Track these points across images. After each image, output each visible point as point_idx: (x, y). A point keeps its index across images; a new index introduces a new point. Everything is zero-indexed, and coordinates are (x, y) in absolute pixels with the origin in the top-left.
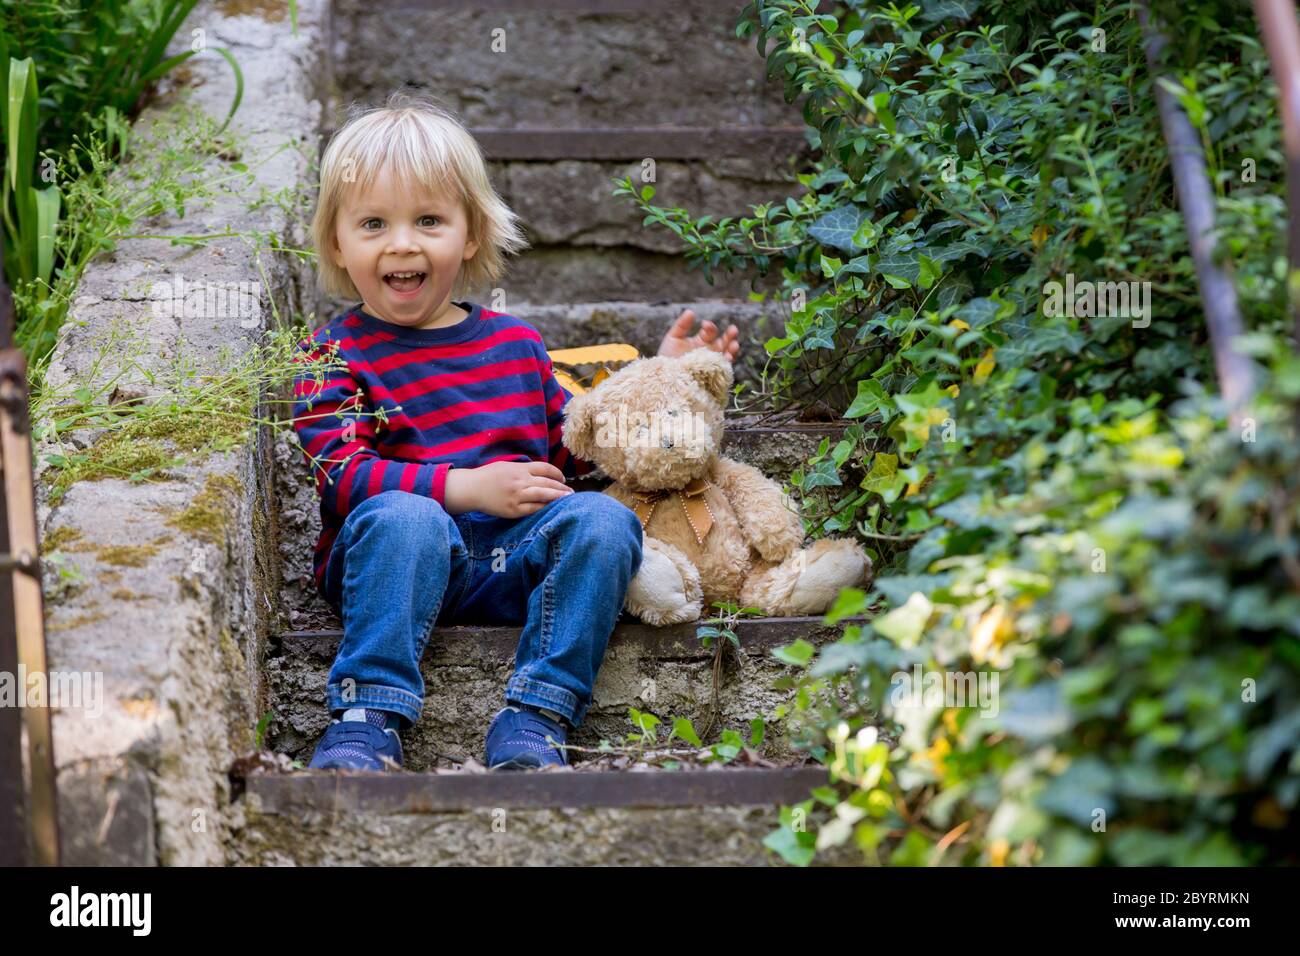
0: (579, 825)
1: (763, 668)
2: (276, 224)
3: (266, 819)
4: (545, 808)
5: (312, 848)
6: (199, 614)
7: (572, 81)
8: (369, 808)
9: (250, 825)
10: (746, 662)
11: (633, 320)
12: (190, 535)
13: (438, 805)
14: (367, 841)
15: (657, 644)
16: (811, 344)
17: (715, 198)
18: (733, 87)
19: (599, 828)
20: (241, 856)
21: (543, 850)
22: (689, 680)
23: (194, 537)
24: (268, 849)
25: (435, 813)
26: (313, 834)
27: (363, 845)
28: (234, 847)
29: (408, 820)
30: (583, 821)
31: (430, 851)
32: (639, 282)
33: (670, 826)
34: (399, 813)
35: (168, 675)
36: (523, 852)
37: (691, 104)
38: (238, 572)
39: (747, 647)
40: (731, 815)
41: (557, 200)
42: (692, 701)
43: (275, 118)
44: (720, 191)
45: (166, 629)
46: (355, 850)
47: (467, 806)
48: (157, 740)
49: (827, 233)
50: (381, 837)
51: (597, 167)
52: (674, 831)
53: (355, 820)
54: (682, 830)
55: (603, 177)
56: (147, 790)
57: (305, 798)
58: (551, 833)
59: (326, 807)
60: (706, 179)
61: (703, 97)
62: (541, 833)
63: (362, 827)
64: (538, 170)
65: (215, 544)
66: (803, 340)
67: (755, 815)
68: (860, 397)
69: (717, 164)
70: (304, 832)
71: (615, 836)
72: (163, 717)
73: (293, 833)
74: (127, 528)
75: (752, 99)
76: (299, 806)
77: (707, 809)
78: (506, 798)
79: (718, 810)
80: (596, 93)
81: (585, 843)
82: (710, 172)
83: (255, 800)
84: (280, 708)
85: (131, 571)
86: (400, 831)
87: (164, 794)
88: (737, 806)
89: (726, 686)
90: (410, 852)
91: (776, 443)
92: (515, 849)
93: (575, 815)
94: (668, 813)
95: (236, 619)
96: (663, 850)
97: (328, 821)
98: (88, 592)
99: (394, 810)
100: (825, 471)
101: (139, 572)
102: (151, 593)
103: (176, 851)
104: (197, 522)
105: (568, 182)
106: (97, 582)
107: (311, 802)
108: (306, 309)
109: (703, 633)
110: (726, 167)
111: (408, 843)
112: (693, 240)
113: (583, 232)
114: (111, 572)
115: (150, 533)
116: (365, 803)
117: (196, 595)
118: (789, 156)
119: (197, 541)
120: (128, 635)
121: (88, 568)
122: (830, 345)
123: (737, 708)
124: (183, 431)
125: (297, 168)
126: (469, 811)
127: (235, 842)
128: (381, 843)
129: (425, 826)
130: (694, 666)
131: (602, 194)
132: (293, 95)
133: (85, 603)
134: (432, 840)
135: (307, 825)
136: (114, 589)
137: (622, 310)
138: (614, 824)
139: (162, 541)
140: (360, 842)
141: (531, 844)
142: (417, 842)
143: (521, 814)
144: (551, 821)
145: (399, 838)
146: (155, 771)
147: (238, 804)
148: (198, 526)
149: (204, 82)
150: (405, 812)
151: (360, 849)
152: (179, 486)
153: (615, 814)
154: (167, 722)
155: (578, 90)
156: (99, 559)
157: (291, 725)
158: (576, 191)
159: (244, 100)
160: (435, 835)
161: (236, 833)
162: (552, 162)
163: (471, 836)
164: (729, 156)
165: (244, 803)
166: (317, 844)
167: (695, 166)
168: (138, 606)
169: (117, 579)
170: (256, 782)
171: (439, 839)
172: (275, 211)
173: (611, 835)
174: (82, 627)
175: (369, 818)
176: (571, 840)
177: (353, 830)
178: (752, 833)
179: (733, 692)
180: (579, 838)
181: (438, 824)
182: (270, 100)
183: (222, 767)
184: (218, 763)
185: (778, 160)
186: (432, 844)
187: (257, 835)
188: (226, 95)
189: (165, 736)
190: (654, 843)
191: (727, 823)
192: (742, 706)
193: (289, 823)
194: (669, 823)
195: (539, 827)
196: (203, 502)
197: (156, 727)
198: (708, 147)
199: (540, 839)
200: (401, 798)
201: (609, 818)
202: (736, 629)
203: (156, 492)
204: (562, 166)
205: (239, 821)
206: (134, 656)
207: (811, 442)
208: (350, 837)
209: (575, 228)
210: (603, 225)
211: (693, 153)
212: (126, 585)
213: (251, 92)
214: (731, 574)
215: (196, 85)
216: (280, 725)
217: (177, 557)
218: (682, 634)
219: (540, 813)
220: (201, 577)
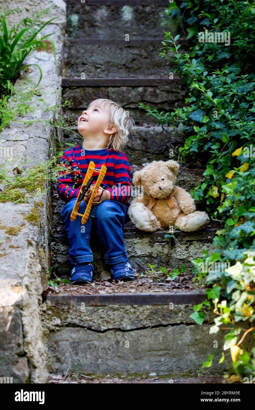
0: (138, 310)
1: (182, 244)
2: (51, 117)
3: (52, 307)
4: (129, 305)
5: (65, 316)
6: (33, 251)
7: (123, 63)
9: (48, 309)
10: (177, 242)
11: (141, 132)
13: (99, 304)
15: (153, 238)
16: (191, 150)
17: (160, 96)
18: (163, 64)
19: (144, 311)
20: (46, 318)
21: (128, 317)
22: (162, 247)
23: (31, 224)
24: (53, 316)
25: (98, 306)
26: (65, 312)
27: (79, 315)
28: (43, 316)
29: (91, 308)
30: (139, 308)
31: (97, 317)
32: (141, 117)
34: (88, 306)
35: (25, 276)
36: (123, 317)
37: (153, 68)
39: (177, 238)
40: (180, 307)
41: (120, 97)
42: (163, 253)
43: (50, 82)
44: (161, 94)
45: (24, 259)
46: (77, 316)
47: (107, 305)
48: (22, 300)
49: (194, 117)
50: (84, 313)
51: (131, 88)
52: (164, 311)
53: (76, 308)
54: (167, 311)
55: (132, 91)
56: (20, 315)
57: (62, 302)
58: (130, 312)
59: (68, 304)
60: (158, 91)
61: (156, 67)
62: (127, 312)
63: (78, 310)
64: (116, 89)
65: (37, 226)
66: (189, 149)
67: (187, 307)
68: (207, 170)
69: (161, 87)
70: (62, 311)
71: (148, 313)
72: (24, 292)
73: (60, 312)
74: (13, 220)
75: (168, 67)
76: (61, 304)
78: (118, 302)
79: (176, 305)
80: (129, 66)
81: (140, 314)
82: (159, 89)
83: (49, 303)
84: (54, 256)
85: (14, 237)
86: (89, 311)
87: (24, 316)
88: (182, 305)
89: (172, 249)
90: (92, 317)
91: (182, 176)
92: (121, 316)
93: (137, 307)
94: (162, 306)
95: (42, 243)
96: (161, 317)
97: (69, 308)
98: (3, 245)
100: (199, 192)
102: (20, 246)
103: (28, 332)
104: (32, 218)
105: (123, 92)
106: (5, 242)
107: (64, 303)
108: (58, 135)
109: (166, 236)
110: (163, 88)
111: (91, 314)
112: (159, 118)
113: (127, 105)
114: (9, 238)
115: (19, 222)
116: (79, 304)
117: (32, 245)
118: (179, 85)
120: (13, 261)
121: (3, 236)
122: (197, 151)
124: (28, 186)
125: (56, 98)
127: (44, 314)
129: (96, 310)
130: (163, 244)
131: (132, 95)
132: (55, 75)
133: (2, 249)
135: (63, 309)
136: (10, 244)
137: (138, 129)
138: (148, 309)
139: (22, 225)
140: (78, 314)
141: (125, 315)
142: (94, 314)
143: (122, 306)
144: (130, 308)
145: (88, 313)
146: (22, 309)
147: (44, 303)
148: (32, 220)
149: (32, 71)
150: (90, 306)
151: (78, 316)
153: (148, 307)
154: (25, 294)
155: (125, 65)
156: (6, 233)
157: (57, 260)
158: (125, 94)
159: (43, 77)
160: (99, 312)
161: (44, 312)
162: (119, 87)
163: (108, 313)
164: (164, 85)
165: (46, 303)
166: (66, 314)
167: (155, 88)
168: (16, 250)
169: (10, 241)
170: (49, 297)
172: (51, 112)
175: (80, 308)
176: (136, 314)
177: (76, 311)
178: (186, 312)
179: (174, 250)
180: (138, 313)
181: (99, 309)
182: (49, 77)
183: (40, 294)
185: (176, 86)
186: (98, 315)
187: (50, 312)
188: (38, 75)
190: (159, 314)
191: (179, 309)
192: (176, 254)
193: (58, 309)
194: (163, 309)
195: (127, 310)
196: (33, 211)
197: (22, 296)
198: (159, 83)
199: (127, 313)
200: (89, 302)
201: (146, 308)
202: (175, 234)
203: (21, 207)
204: (122, 88)
205: (45, 309)
206: (15, 270)
208: (75, 313)
209: (125, 104)
210: (132, 103)
211: (155, 84)
212: (13, 243)
213: (44, 74)
214: (173, 218)
215: (30, 72)
216: (54, 260)
217: (27, 232)
218: (160, 235)
219: (127, 306)
220: (33, 238)
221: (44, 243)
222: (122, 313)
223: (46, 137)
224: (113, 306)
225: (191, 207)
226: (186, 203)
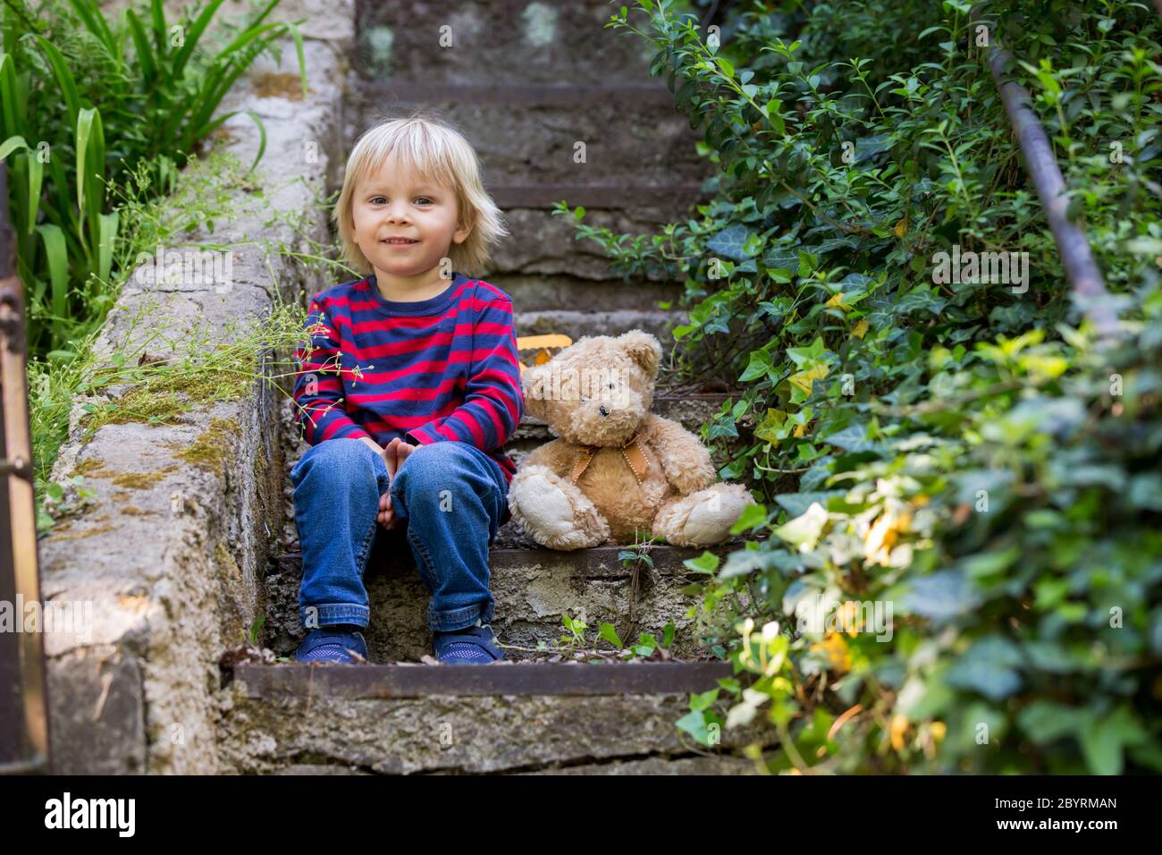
0: (518, 710)
1: (672, 586)
2: (286, 237)
3: (251, 702)
4: (489, 695)
5: (290, 728)
6: (194, 527)
7: (523, 155)
8: (338, 694)
9: (237, 708)
10: (659, 580)
11: (568, 323)
12: (192, 465)
13: (397, 692)
14: (337, 722)
15: (586, 566)
16: (710, 329)
18: (645, 160)
19: (535, 713)
20: (230, 734)
21: (487, 731)
22: (612, 595)
23: (196, 467)
24: (252, 728)
25: (395, 699)
26: (291, 716)
27: (333, 726)
28: (223, 726)
29: (371, 705)
30: (522, 706)
31: (390, 731)
32: (573, 302)
33: (597, 711)
34: (364, 698)
35: (160, 577)
36: (469, 732)
37: (614, 173)
38: (236, 499)
39: (660, 568)
40: (648, 701)
42: (614, 613)
43: (292, 166)
44: (636, 232)
45: (163, 539)
46: (326, 730)
47: (421, 694)
48: (146, 630)
49: (722, 246)
50: (349, 719)
51: (539, 213)
52: (599, 715)
53: (326, 703)
54: (606, 714)
55: (546, 222)
56: (137, 674)
57: (284, 685)
58: (494, 716)
59: (301, 693)
60: (624, 222)
61: (622, 168)
63: (332, 710)
65: (213, 473)
66: (704, 327)
67: (669, 701)
68: (752, 365)
69: (633, 212)
70: (283, 714)
71: (549, 720)
72: (153, 610)
73: (274, 715)
74: (142, 460)
75: (659, 169)
76: (279, 692)
77: (627, 696)
78: (455, 687)
79: (637, 697)
80: (543, 165)
81: (523, 725)
82: (628, 217)
83: (242, 687)
84: (277, 616)
85: (139, 492)
86: (365, 714)
88: (654, 695)
89: (642, 600)
90: (373, 732)
91: (682, 409)
92: (463, 730)
93: (514, 701)
94: (594, 700)
95: (233, 537)
96: (590, 731)
97: (303, 705)
98: (102, 509)
99: (359, 696)
100: (726, 424)
101: (146, 493)
102: (154, 510)
104: (201, 455)
105: (520, 225)
106: (110, 501)
107: (289, 688)
109: (624, 556)
110: (641, 214)
111: (371, 724)
112: (615, 252)
113: (530, 263)
114: (122, 493)
115: (160, 464)
116: (334, 690)
117: (193, 513)
118: (688, 205)
119: (198, 470)
120: (131, 543)
121: (104, 489)
122: (726, 330)
123: (651, 618)
125: (306, 199)
126: (424, 697)
127: (224, 721)
128: (349, 724)
129: (386, 710)
130: (616, 584)
131: (546, 234)
133: (98, 518)
134: (392, 721)
135: (286, 708)
136: (124, 507)
137: (560, 317)
138: (548, 709)
139: (169, 470)
140: (331, 722)
141: (477, 725)
142: (379, 723)
143: (468, 700)
144: (494, 706)
145: (364, 720)
146: (145, 656)
147: (227, 689)
148: (200, 458)
149: (238, 141)
150: (369, 698)
151: (331, 729)
152: (188, 428)
153: (548, 700)
155: (528, 162)
156: (114, 483)
157: (286, 630)
158: (526, 232)
159: (268, 149)
160: (395, 718)
161: (225, 714)
162: (507, 210)
163: (425, 719)
164: (641, 206)
165: (232, 689)
166: (294, 724)
167: (617, 214)
168: (142, 520)
169: (127, 500)
170: (243, 671)
171: (398, 720)
172: (285, 228)
173: (545, 718)
174: (93, 537)
175: (338, 703)
176: (511, 723)
177: (325, 713)
178: (666, 717)
179: (648, 605)
180: (518, 721)
181: (398, 708)
182: (288, 154)
183: (214, 658)
184: (210, 655)
185: (681, 208)
186: (392, 725)
187: (243, 716)
188: (253, 150)
189: (154, 628)
190: (582, 725)
191: (644, 709)
192: (656, 617)
193: (271, 706)
194: (595, 708)
195: (484, 711)
196: (206, 439)
197: (146, 619)
198: (627, 198)
199: (484, 722)
200: (366, 686)
201: (543, 703)
202: (651, 553)
203: (169, 432)
204: (515, 213)
205: (228, 704)
206: (133, 560)
207: (710, 408)
208: (321, 719)
209: (524, 260)
210: (546, 258)
211: (615, 203)
212: (134, 503)
213: (273, 147)
214: (645, 508)
215: (232, 144)
216: (277, 629)
217: (180, 481)
218: (606, 558)
219: (484, 700)
220: (198, 498)
221: (238, 539)
222: (467, 721)
223: (264, 282)
224: (440, 697)
225: (699, 472)
226: (686, 460)
